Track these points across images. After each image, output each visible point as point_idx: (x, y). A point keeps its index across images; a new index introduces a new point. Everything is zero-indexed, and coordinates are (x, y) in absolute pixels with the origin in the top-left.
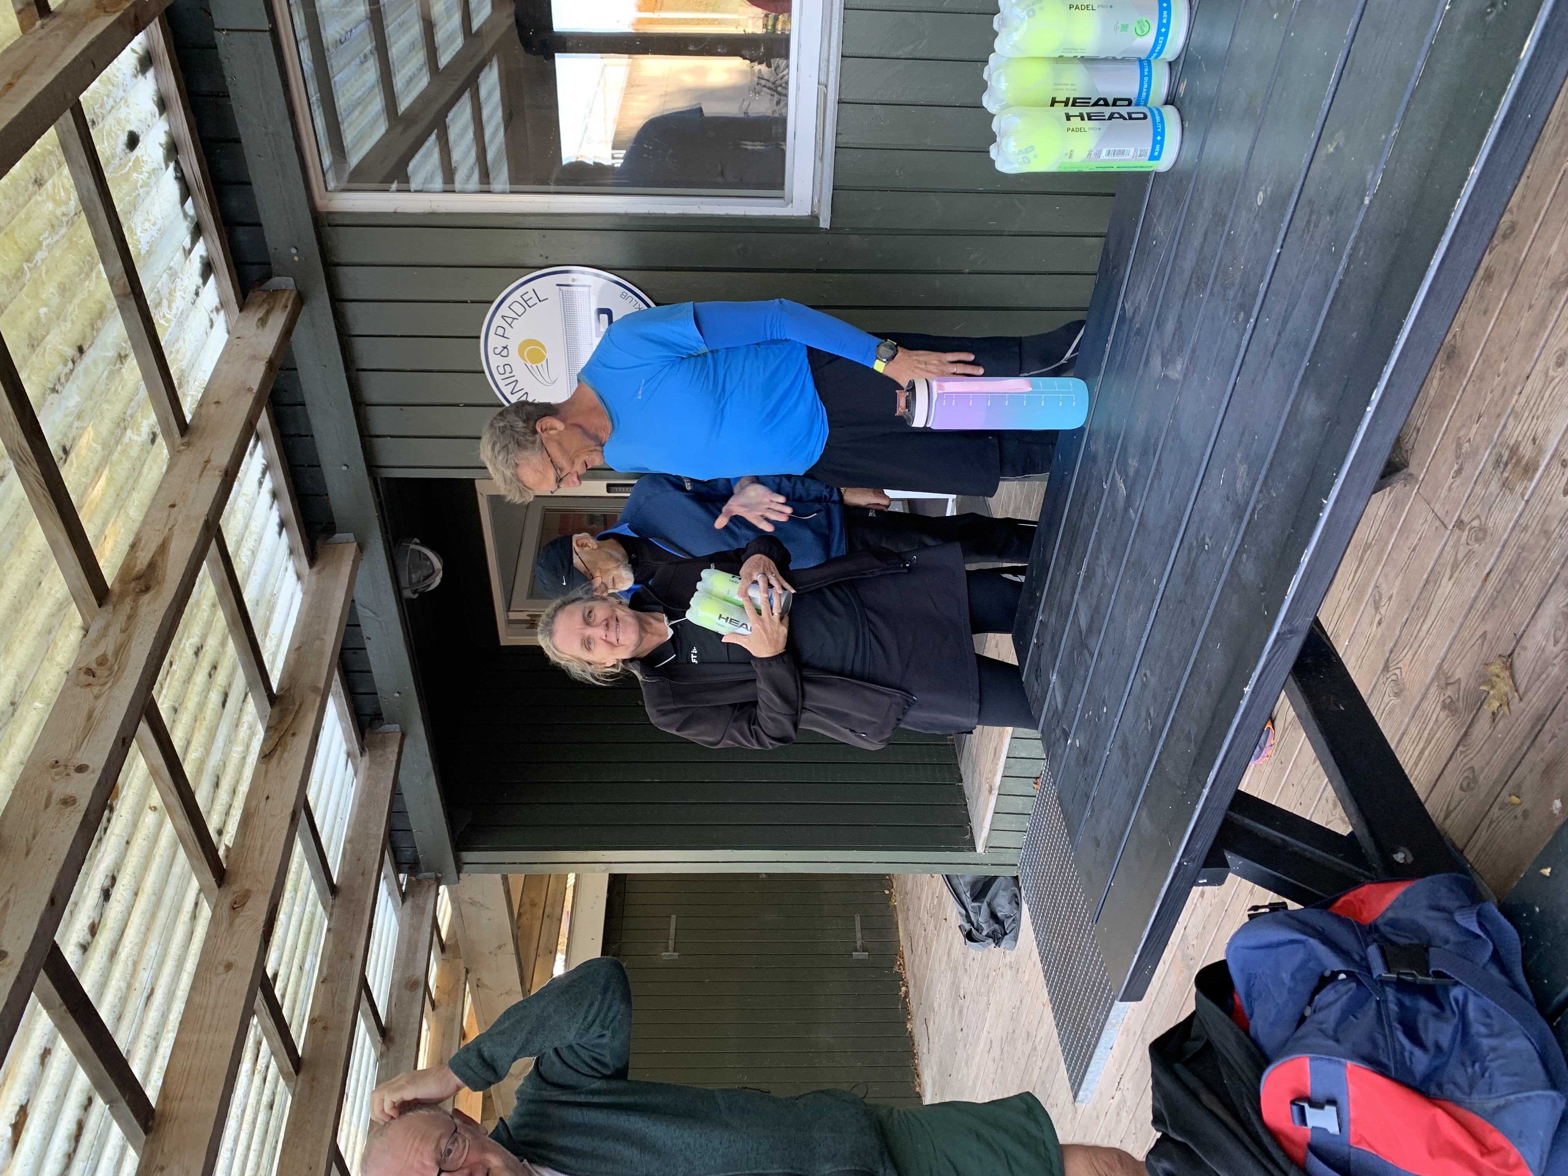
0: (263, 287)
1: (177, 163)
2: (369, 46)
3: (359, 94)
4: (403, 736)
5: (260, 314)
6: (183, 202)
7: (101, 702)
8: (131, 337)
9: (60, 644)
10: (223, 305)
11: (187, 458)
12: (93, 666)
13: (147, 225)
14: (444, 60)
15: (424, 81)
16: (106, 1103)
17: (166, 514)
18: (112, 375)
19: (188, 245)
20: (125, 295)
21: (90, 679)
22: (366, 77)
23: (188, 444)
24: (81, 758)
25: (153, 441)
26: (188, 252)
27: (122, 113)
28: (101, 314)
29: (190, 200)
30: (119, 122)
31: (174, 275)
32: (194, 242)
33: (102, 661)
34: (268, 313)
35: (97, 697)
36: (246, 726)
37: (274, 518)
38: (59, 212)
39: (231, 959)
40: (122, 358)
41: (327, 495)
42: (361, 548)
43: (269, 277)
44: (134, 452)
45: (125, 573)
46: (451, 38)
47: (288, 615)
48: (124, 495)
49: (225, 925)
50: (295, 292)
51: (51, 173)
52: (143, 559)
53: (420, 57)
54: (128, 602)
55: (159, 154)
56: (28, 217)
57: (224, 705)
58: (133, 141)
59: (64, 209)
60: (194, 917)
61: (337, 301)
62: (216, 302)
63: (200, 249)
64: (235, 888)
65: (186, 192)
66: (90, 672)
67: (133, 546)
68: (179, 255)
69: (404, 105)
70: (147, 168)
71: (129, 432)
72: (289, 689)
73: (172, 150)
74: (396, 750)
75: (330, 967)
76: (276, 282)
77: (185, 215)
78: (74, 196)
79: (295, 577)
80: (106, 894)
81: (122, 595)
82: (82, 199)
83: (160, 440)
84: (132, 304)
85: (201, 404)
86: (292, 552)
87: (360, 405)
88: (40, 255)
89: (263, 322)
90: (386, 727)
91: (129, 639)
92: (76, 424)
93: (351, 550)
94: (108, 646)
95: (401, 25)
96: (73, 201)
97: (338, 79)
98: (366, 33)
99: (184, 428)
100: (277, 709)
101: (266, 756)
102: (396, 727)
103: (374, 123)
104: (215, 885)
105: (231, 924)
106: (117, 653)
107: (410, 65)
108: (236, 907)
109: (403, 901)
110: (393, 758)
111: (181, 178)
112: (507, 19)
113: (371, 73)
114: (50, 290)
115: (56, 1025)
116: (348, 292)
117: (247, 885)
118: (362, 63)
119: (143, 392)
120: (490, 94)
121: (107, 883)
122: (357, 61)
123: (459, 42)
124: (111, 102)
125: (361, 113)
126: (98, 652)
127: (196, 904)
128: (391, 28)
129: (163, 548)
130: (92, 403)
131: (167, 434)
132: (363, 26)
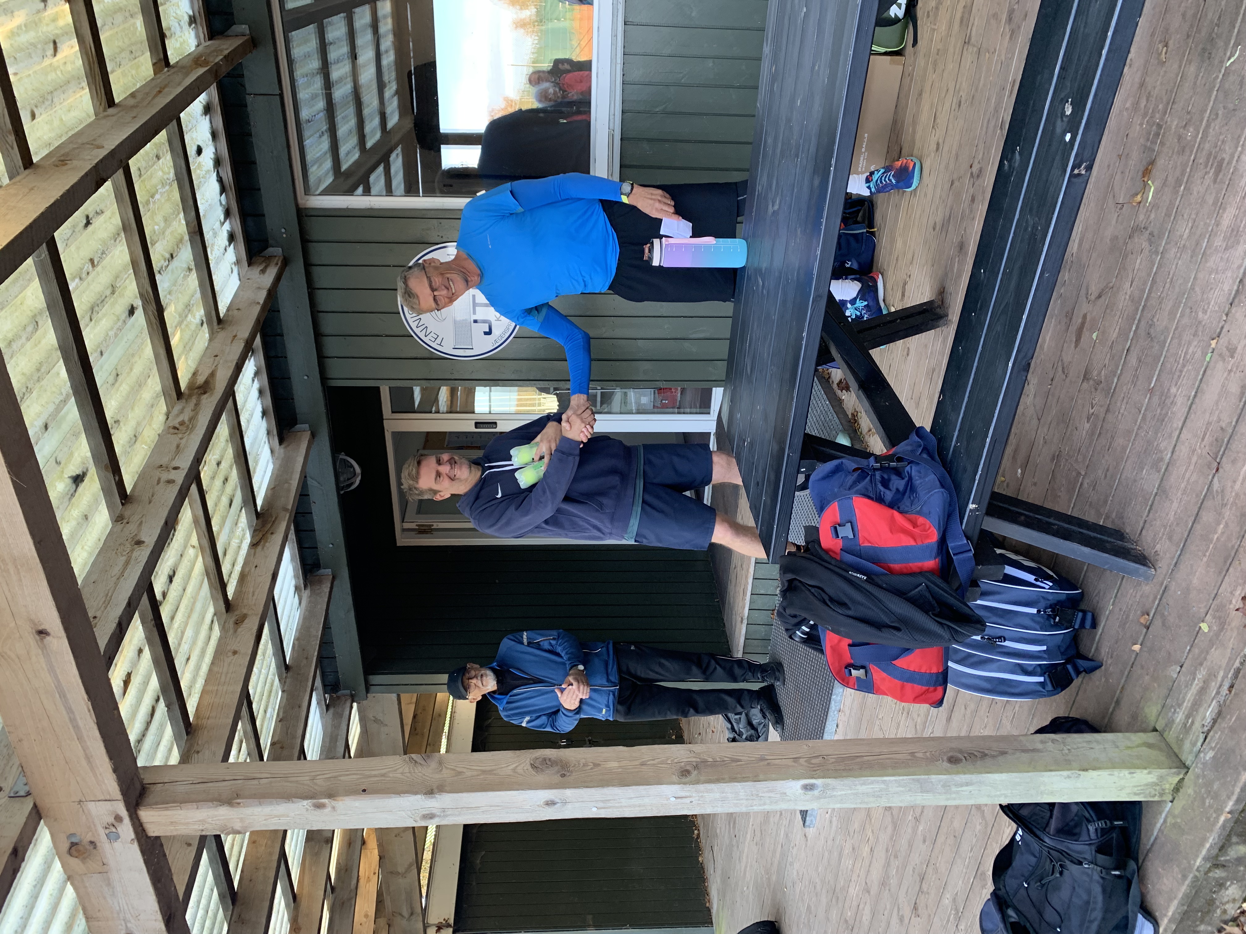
0: (262, 254)
1: (218, 172)
2: (325, 127)
3: (318, 155)
4: (334, 578)
5: (261, 267)
6: (221, 195)
7: (184, 441)
8: (195, 259)
9: (155, 419)
10: (238, 262)
11: (222, 335)
12: (177, 426)
13: (203, 201)
14: (369, 144)
15: (356, 155)
16: (167, 706)
17: (212, 360)
18: (185, 277)
19: (222, 220)
20: (195, 233)
21: (176, 431)
22: (322, 146)
23: (222, 329)
24: (175, 464)
25: (202, 324)
26: (222, 224)
27: (194, 135)
28: (181, 240)
29: (224, 195)
30: (192, 139)
31: (215, 235)
32: (225, 220)
33: (182, 423)
34: (266, 267)
35: (181, 439)
36: (240, 529)
37: (259, 409)
38: (165, 177)
39: (236, 649)
40: (190, 270)
41: (293, 399)
42: (313, 435)
43: (266, 247)
44: (193, 327)
45: (191, 386)
46: (373, 131)
47: (265, 472)
48: (187, 348)
49: (231, 631)
50: (282, 258)
51: (163, 155)
52: (201, 380)
53: (354, 140)
54: (194, 400)
55: (210, 164)
56: (151, 176)
57: (230, 505)
58: (199, 151)
59: (168, 176)
60: (211, 628)
61: (308, 266)
62: (234, 259)
63: (227, 226)
64: (237, 613)
65: (223, 190)
66: (175, 428)
67: (195, 374)
68: (218, 223)
69: (344, 167)
70: (204, 169)
71: (190, 316)
72: (268, 510)
73: (218, 162)
74: (329, 585)
75: (284, 713)
76: (271, 250)
77: (221, 204)
78: (172, 171)
79: (269, 451)
80: (171, 579)
81: (190, 396)
82: (176, 174)
83: (205, 325)
84: (198, 238)
85: (228, 310)
86: (269, 433)
87: (318, 335)
88: (157, 197)
89: (263, 271)
90: (322, 571)
91: (197, 414)
92: (168, 296)
93: (307, 435)
94: (185, 417)
95: (343, 118)
96: (172, 175)
97: (307, 143)
98: (323, 118)
99: (220, 321)
100: (260, 520)
101: (254, 545)
102: (329, 571)
103: (327, 174)
104: (224, 610)
105: (235, 631)
106: (191, 419)
107: (348, 145)
108: (238, 623)
109: (327, 710)
110: (327, 590)
111: (220, 180)
112: (409, 124)
113: (325, 144)
114: (159, 218)
115: (146, 638)
116: (315, 259)
117: (245, 611)
118: (320, 137)
119: (198, 295)
120: (396, 173)
121: (171, 573)
122: (318, 135)
123: (378, 135)
124: (190, 126)
125: (318, 167)
126: (180, 419)
127: (212, 621)
128: (339, 118)
129: (212, 375)
130: (175, 288)
131: (209, 323)
132: (321, 114)
